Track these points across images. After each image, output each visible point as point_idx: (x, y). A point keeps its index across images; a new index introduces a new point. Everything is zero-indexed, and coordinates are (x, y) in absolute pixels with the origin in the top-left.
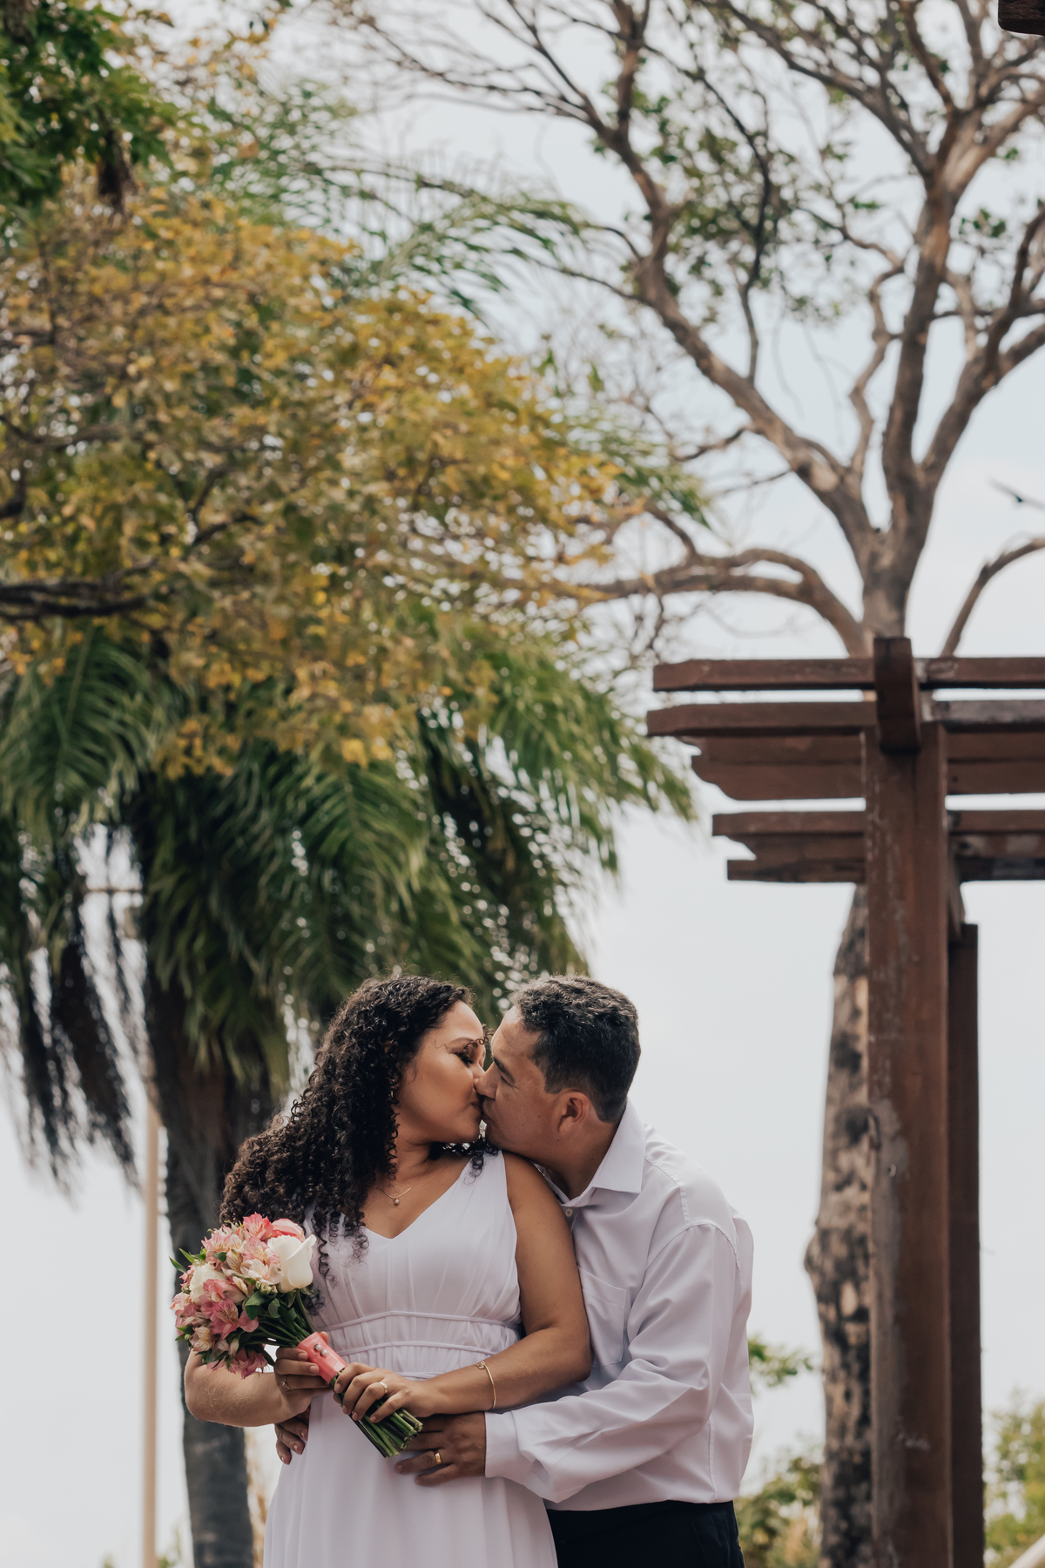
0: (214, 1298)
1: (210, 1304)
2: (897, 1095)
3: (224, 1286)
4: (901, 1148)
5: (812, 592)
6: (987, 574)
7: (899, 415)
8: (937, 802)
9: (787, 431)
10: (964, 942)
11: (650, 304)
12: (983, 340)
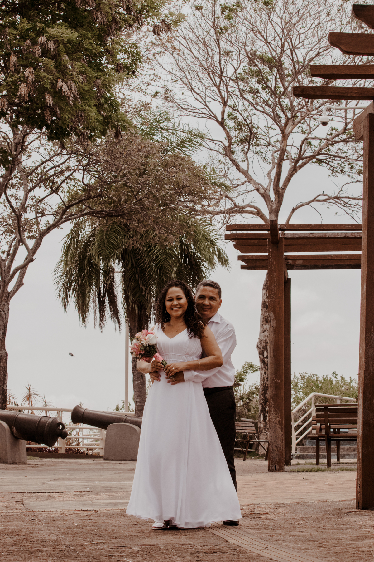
0: (136, 347)
1: (135, 348)
2: (274, 312)
3: (138, 345)
4: (275, 322)
5: (259, 213)
6: (294, 210)
7: (276, 178)
8: (282, 254)
9: (255, 181)
10: (288, 282)
11: (228, 156)
12: (293, 164)
